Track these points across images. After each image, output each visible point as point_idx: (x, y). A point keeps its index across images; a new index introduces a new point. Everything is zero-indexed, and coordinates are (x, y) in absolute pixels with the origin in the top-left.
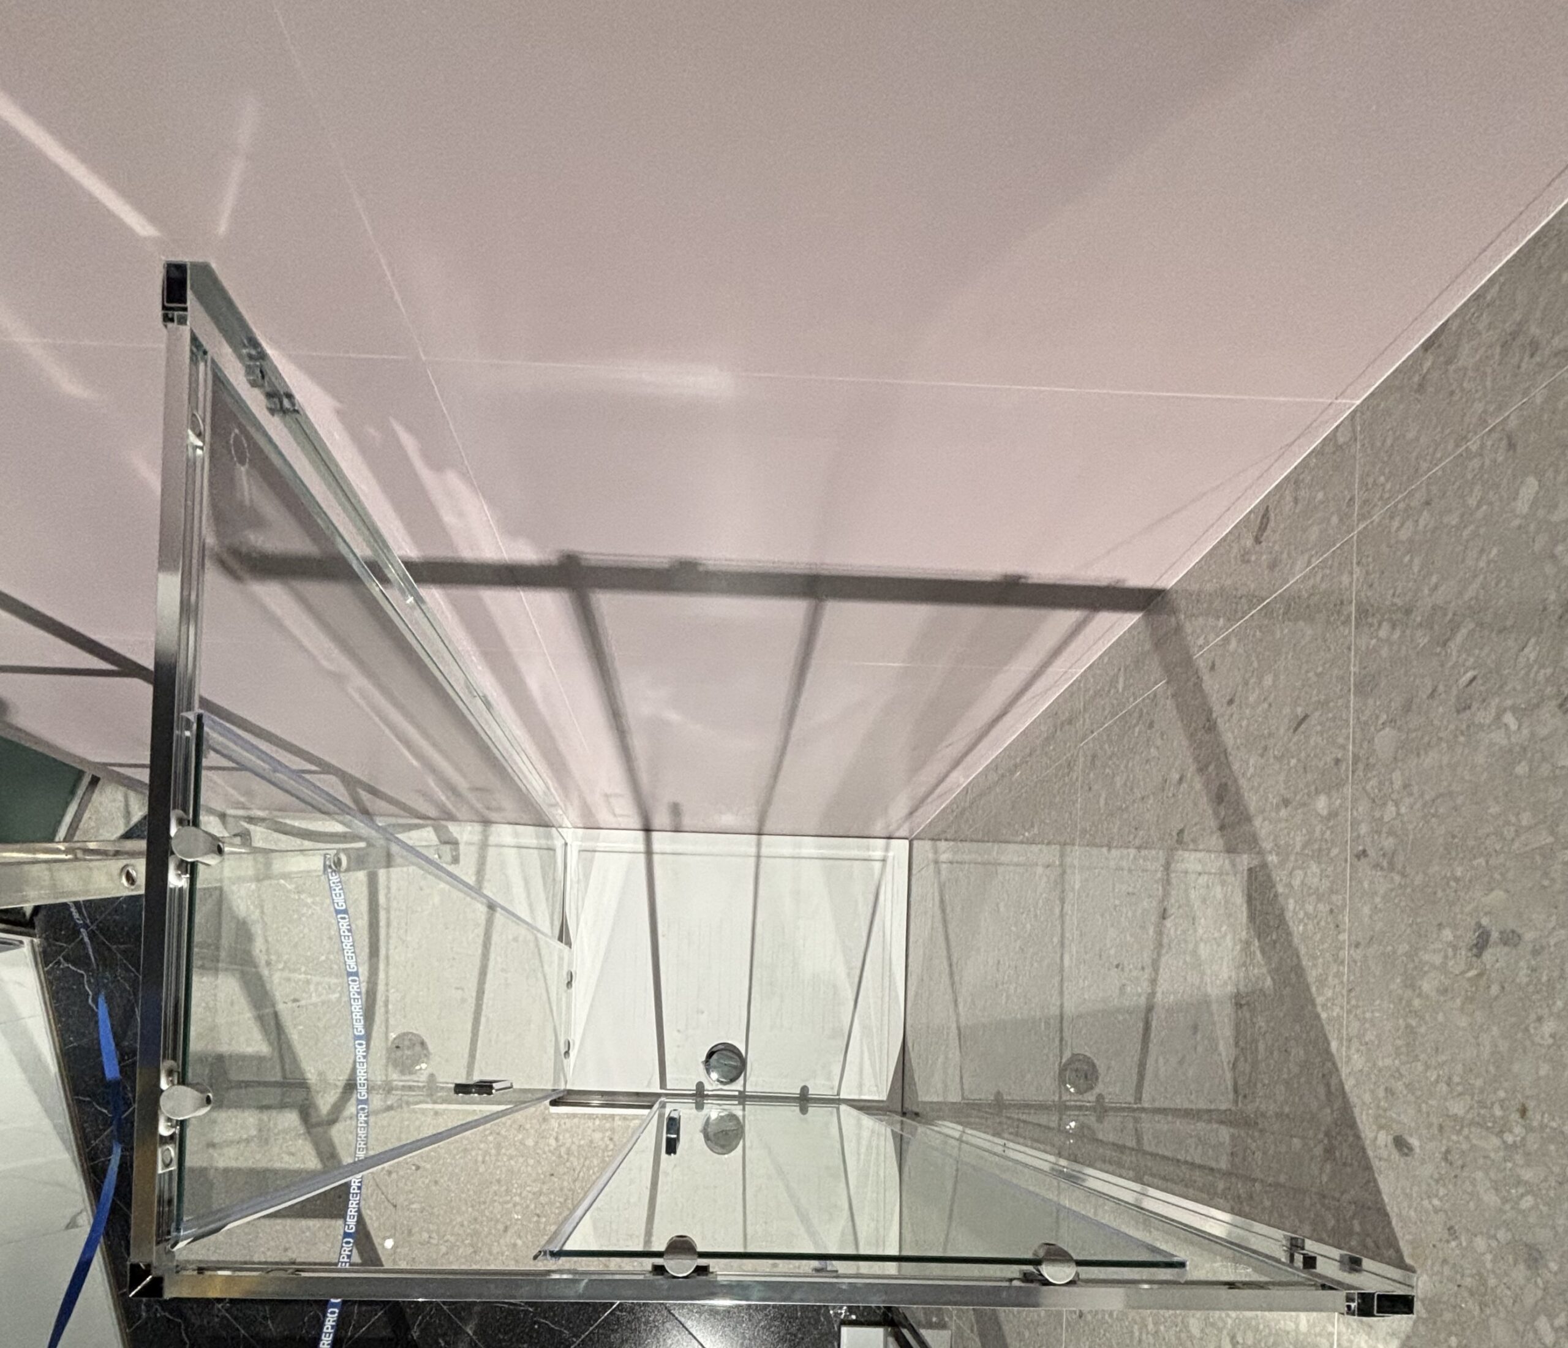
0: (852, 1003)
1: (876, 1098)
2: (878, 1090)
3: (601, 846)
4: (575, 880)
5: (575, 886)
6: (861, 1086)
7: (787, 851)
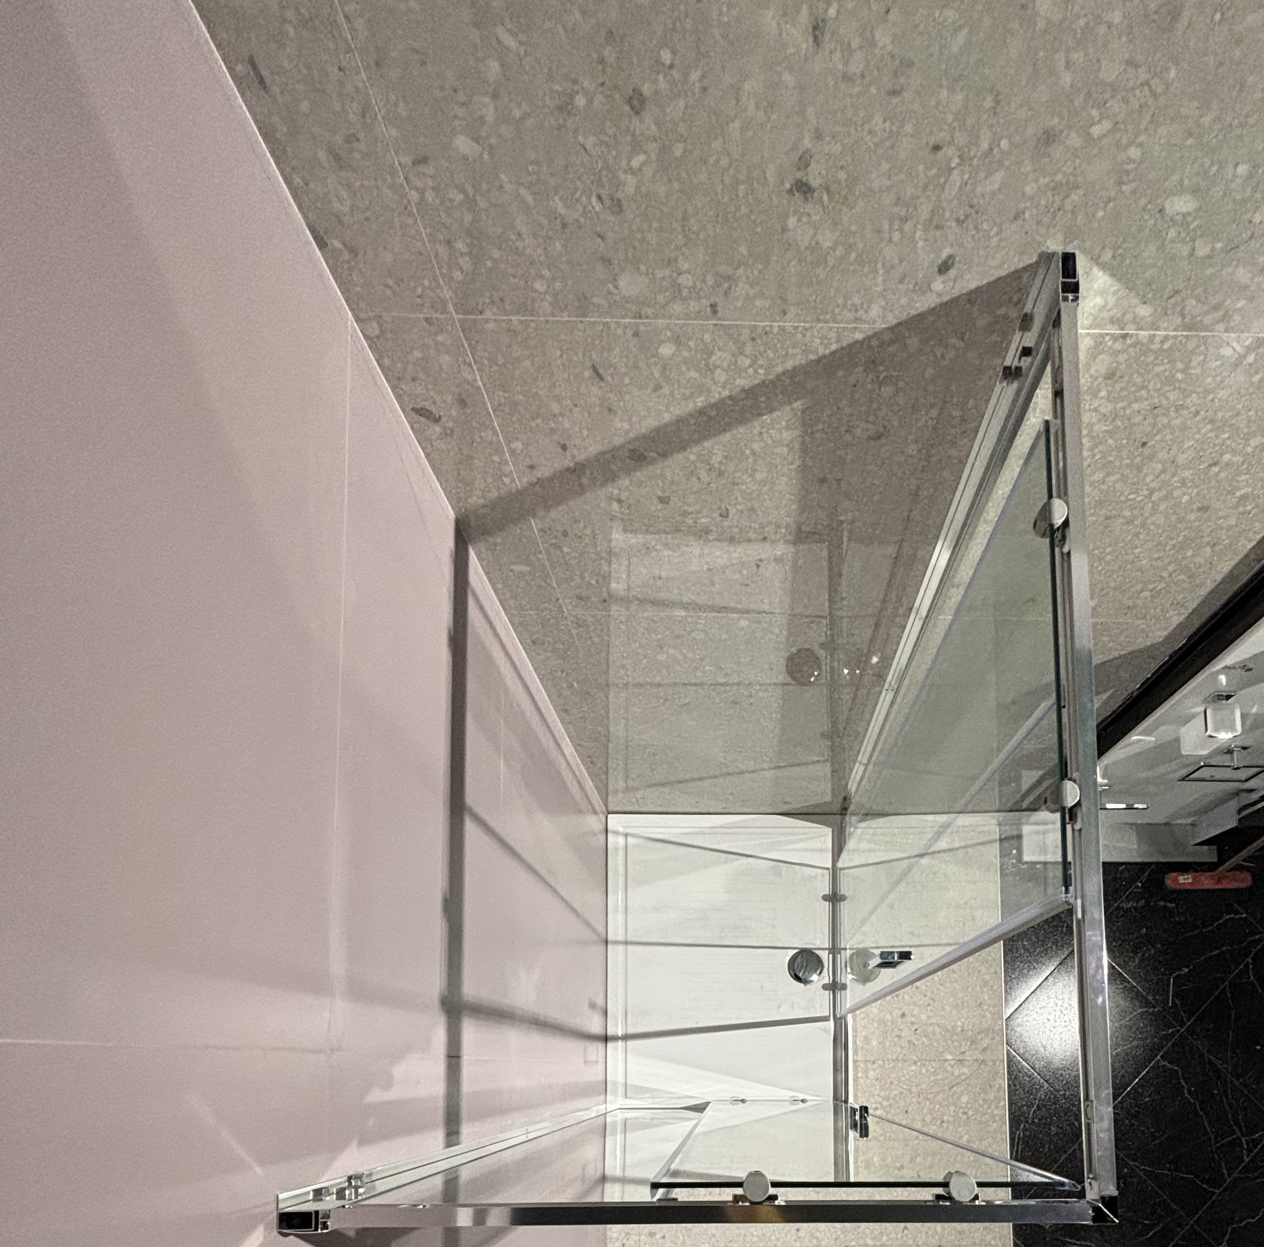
0: (750, 859)
1: (830, 837)
2: (824, 835)
3: (621, 1080)
4: (651, 1100)
5: (656, 1100)
6: (821, 850)
7: (621, 917)
